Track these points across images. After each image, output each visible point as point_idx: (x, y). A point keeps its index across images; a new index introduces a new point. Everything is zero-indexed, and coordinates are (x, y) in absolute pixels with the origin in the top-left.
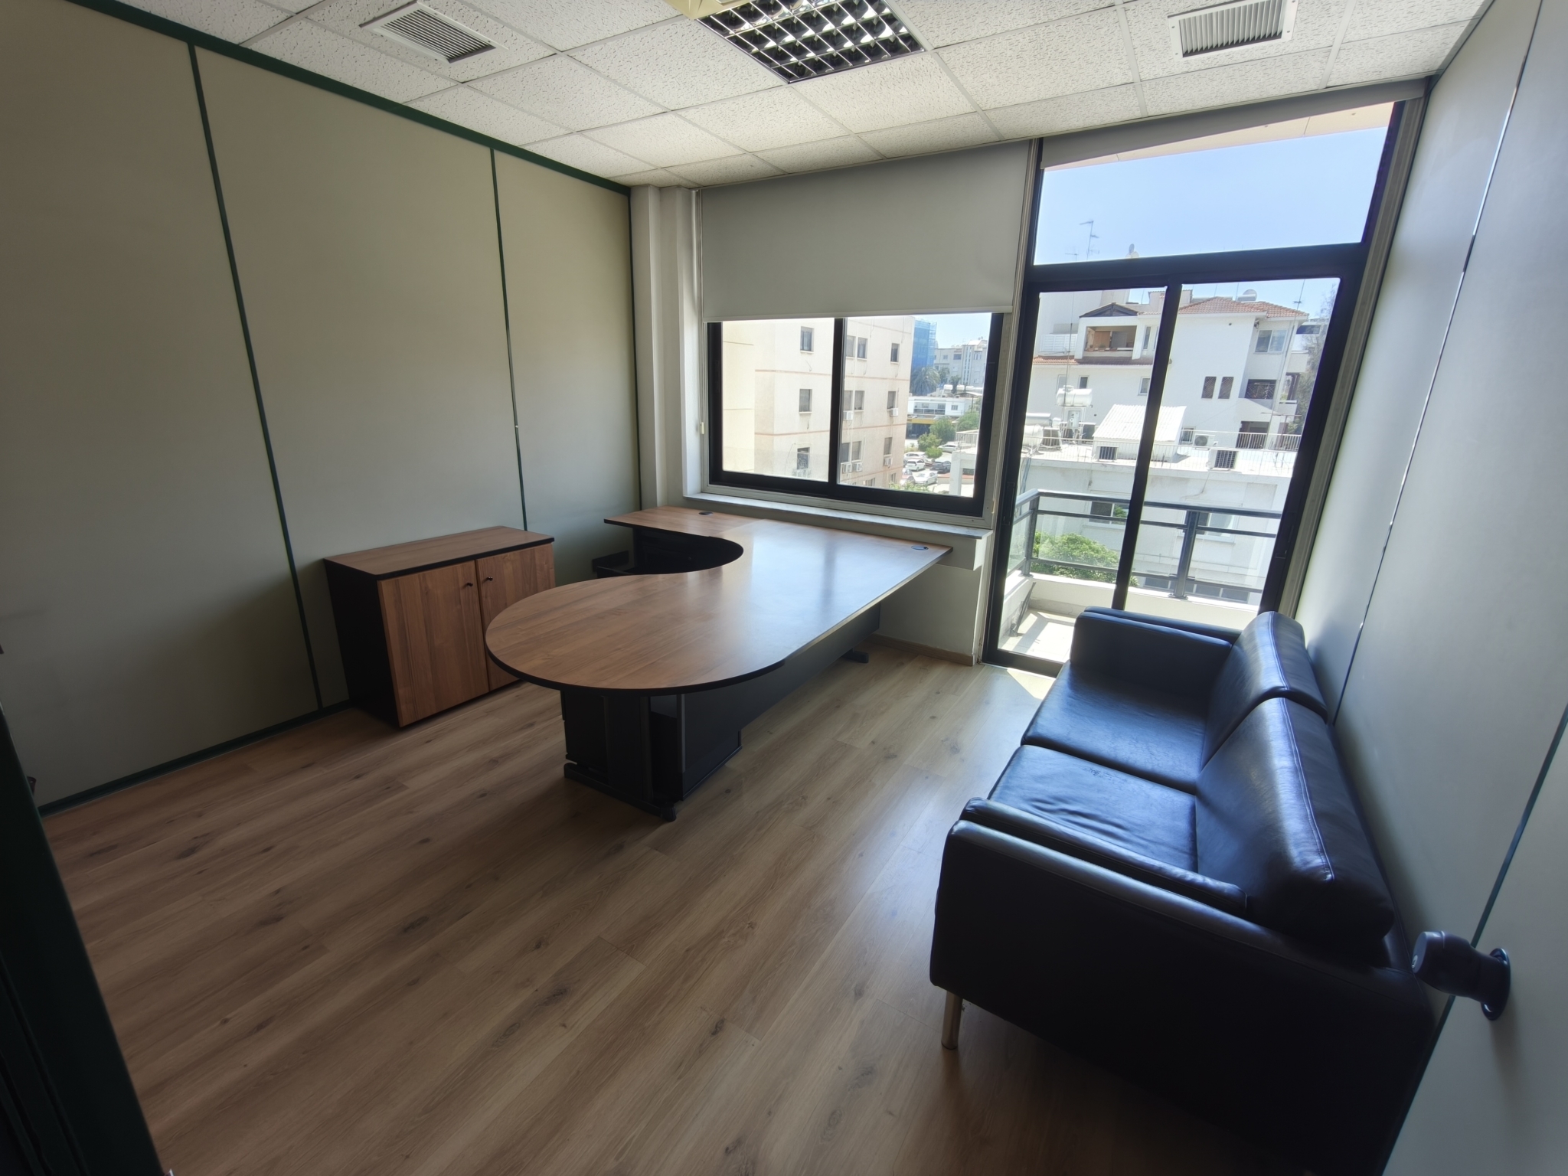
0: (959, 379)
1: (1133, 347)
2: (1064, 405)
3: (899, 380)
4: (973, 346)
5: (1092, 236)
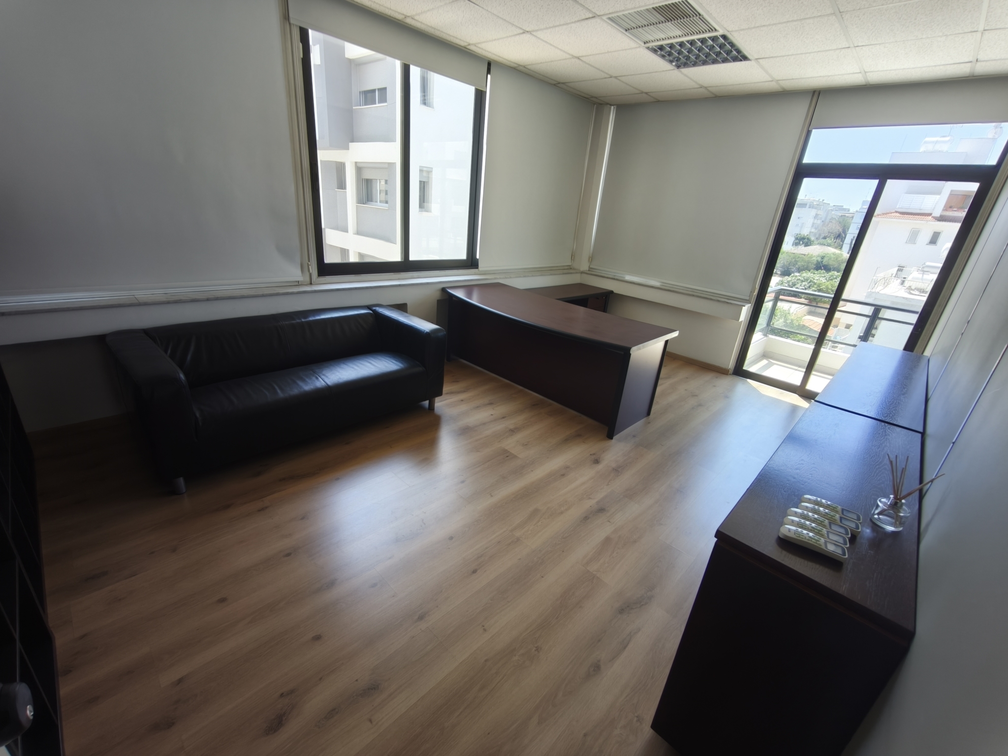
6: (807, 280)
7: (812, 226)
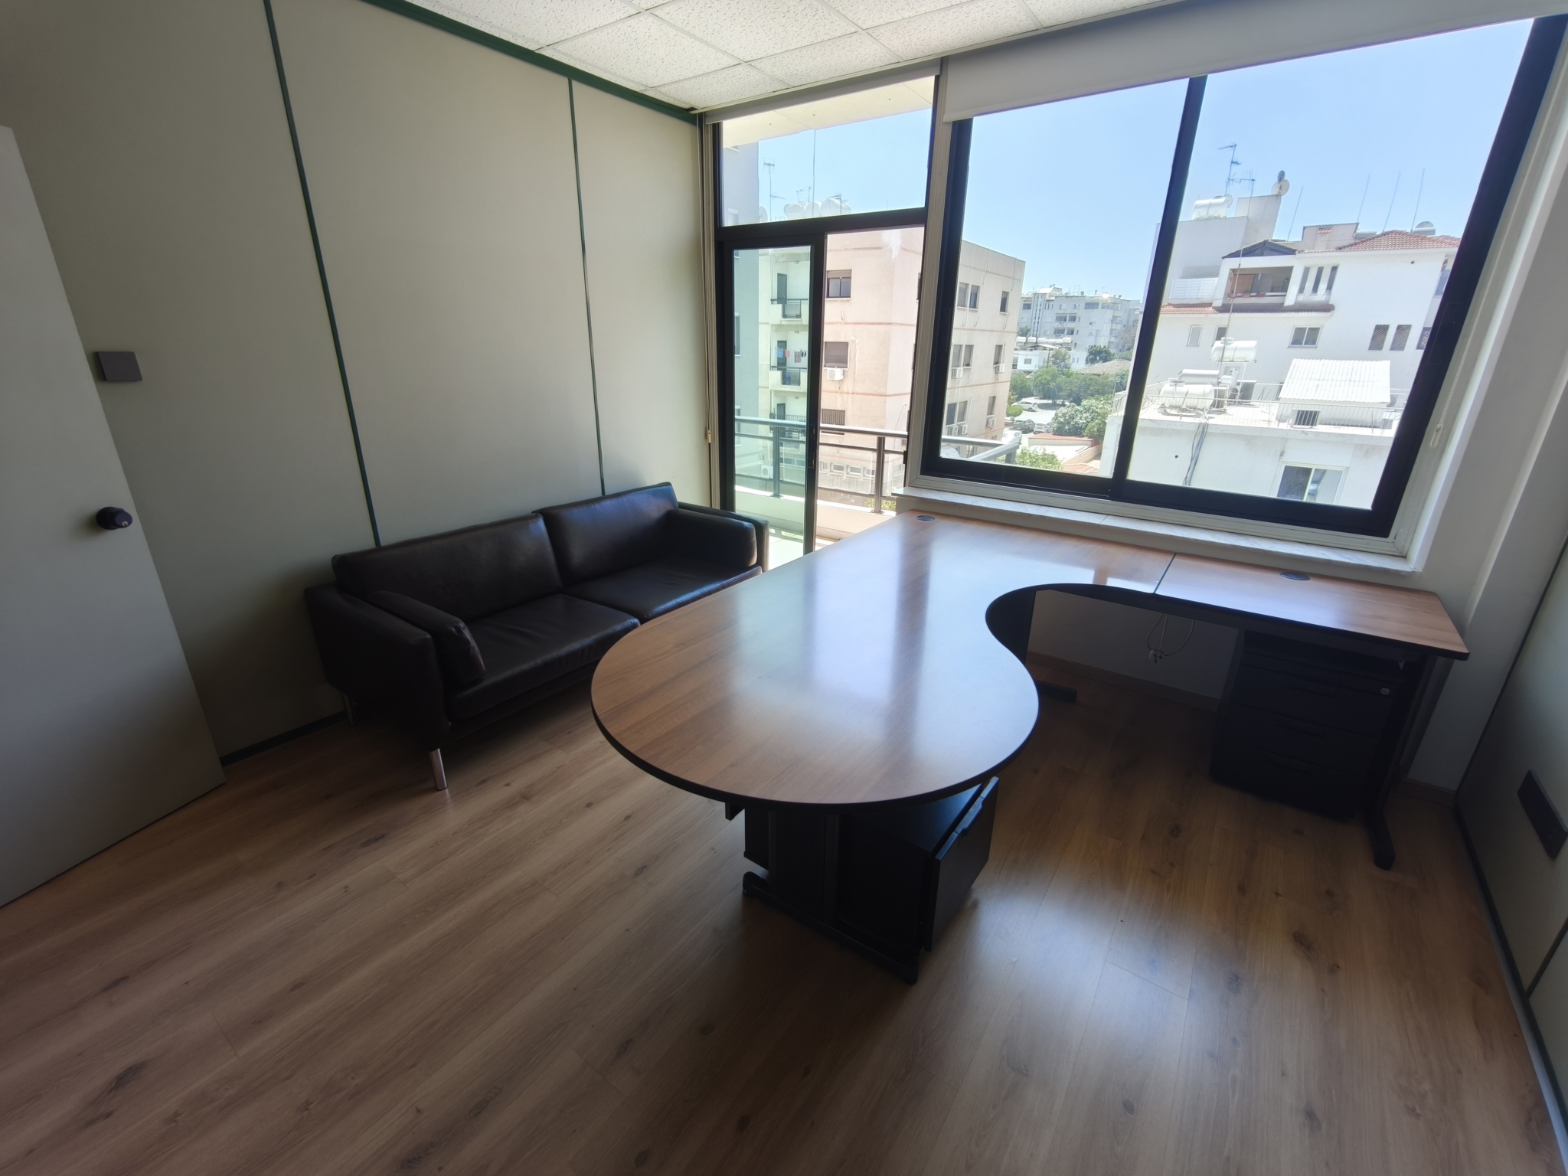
0: (1029, 330)
1: (1286, 290)
2: (1221, 360)
3: (1007, 332)
4: (1045, 294)
5: (1233, 162)
6: (1089, 410)
7: (1111, 334)
